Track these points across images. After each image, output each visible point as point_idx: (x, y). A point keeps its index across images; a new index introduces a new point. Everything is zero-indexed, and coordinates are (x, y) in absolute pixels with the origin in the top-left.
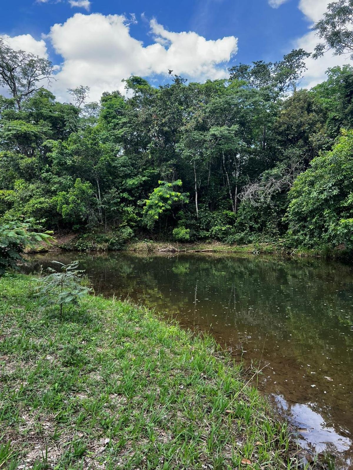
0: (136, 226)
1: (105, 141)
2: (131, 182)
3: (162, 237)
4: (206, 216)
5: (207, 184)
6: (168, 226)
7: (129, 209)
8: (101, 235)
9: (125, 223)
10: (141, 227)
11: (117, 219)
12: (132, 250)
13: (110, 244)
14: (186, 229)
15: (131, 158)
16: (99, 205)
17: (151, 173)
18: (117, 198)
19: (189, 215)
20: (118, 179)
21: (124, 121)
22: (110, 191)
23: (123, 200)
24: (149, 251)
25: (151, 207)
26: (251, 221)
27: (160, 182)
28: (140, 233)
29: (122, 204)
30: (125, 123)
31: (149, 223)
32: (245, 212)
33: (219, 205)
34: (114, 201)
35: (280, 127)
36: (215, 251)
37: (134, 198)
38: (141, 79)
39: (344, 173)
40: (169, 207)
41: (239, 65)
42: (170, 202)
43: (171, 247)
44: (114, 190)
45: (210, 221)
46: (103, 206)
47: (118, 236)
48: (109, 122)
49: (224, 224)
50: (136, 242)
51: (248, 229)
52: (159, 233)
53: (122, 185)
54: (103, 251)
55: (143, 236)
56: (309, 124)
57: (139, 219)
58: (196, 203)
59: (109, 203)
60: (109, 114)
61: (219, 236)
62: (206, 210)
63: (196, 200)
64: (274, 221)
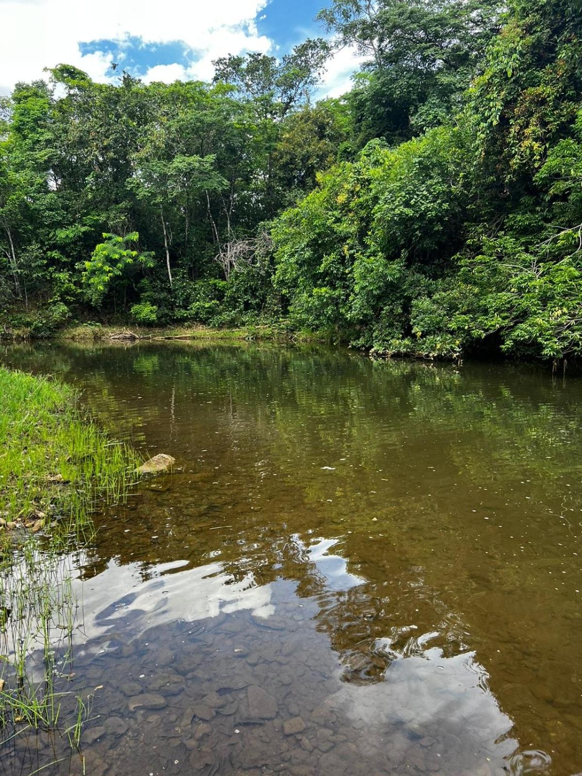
0: (74, 302)
1: (20, 167)
2: (62, 234)
3: (118, 318)
4: (184, 287)
5: (184, 238)
6: (128, 302)
7: (61, 275)
8: (19, 316)
9: (57, 298)
10: (83, 302)
11: (45, 292)
12: (68, 338)
13: (34, 329)
14: (152, 306)
15: (62, 197)
16: (14, 269)
17: (95, 220)
18: (43, 258)
19: (157, 286)
20: (43, 228)
21: (48, 137)
22: (28, 248)
23: (52, 261)
24: (94, 338)
25: (93, 273)
26: (246, 295)
27: (105, 235)
28: (83, 313)
29: (50, 268)
30: (48, 142)
31: (95, 297)
32: (238, 282)
33: (203, 271)
34: (37, 263)
35: (281, 158)
36: (194, 338)
37: (70, 259)
38: (74, 69)
39: (317, 231)
40: (119, 273)
41: (228, 57)
42: (121, 265)
43: (128, 333)
44: (35, 246)
45: (190, 295)
46: (19, 271)
47: (47, 318)
48: (25, 137)
49: (210, 299)
50: (77, 325)
51: (242, 306)
52: (113, 312)
53: (50, 240)
54: (23, 339)
55: (88, 317)
56: (318, 156)
57: (79, 291)
58: (169, 267)
59: (30, 266)
60: (23, 125)
61: (201, 316)
62: (183, 277)
63: (168, 263)
64: (275, 295)
